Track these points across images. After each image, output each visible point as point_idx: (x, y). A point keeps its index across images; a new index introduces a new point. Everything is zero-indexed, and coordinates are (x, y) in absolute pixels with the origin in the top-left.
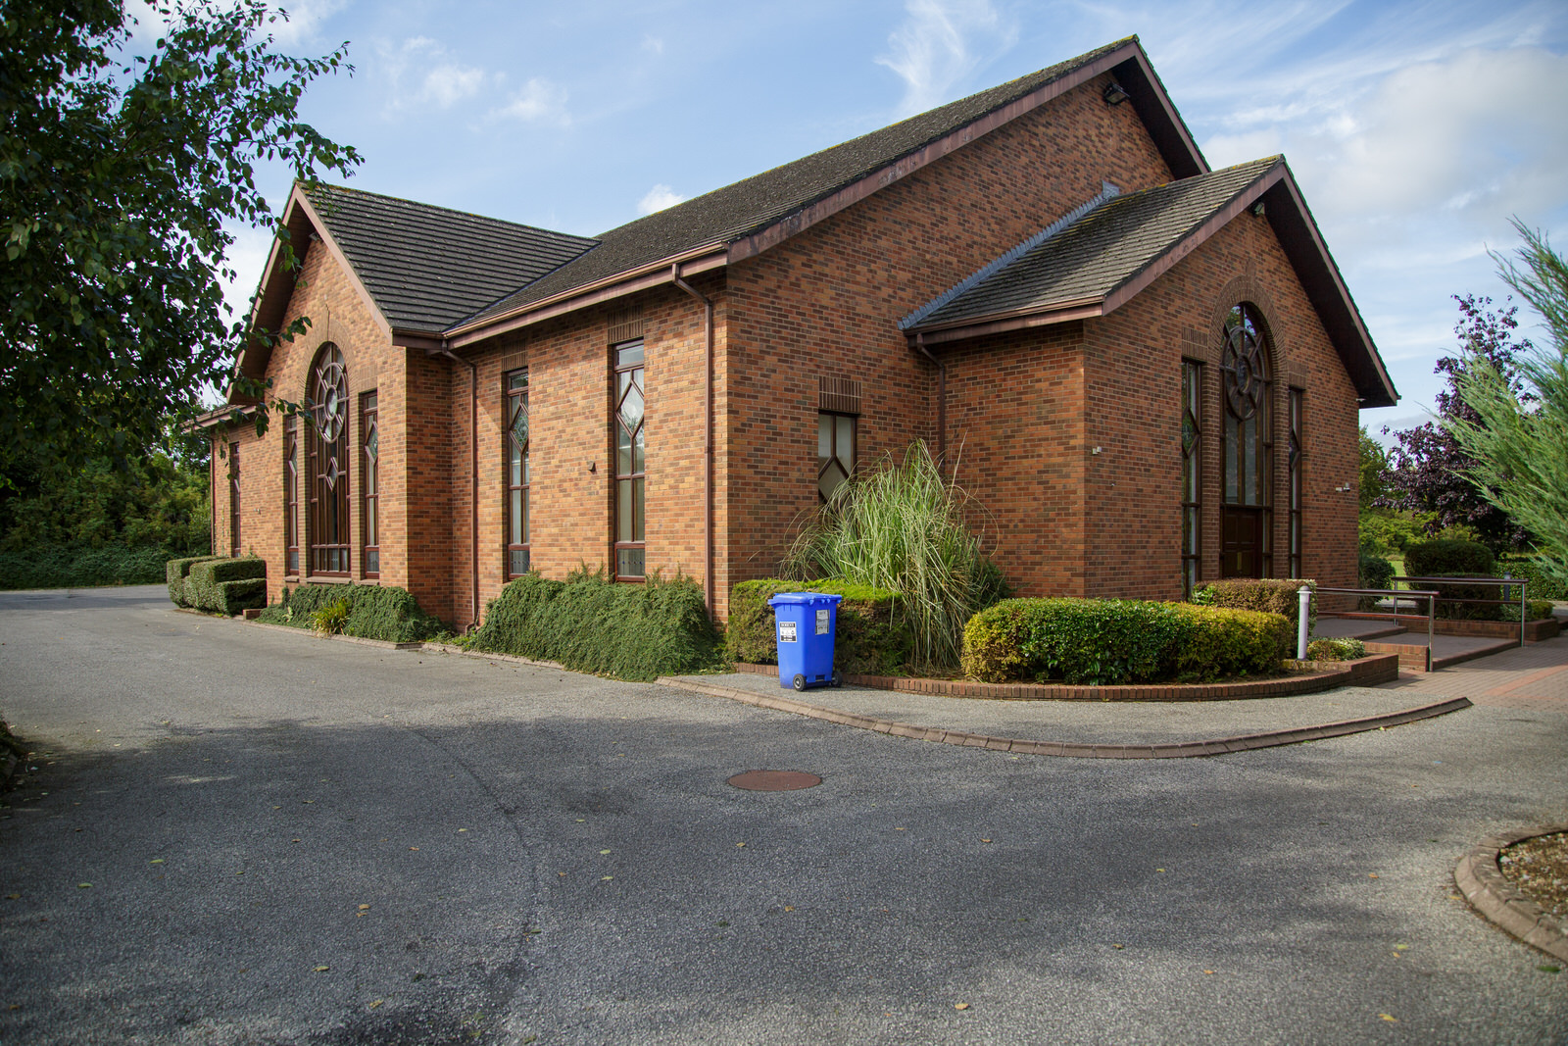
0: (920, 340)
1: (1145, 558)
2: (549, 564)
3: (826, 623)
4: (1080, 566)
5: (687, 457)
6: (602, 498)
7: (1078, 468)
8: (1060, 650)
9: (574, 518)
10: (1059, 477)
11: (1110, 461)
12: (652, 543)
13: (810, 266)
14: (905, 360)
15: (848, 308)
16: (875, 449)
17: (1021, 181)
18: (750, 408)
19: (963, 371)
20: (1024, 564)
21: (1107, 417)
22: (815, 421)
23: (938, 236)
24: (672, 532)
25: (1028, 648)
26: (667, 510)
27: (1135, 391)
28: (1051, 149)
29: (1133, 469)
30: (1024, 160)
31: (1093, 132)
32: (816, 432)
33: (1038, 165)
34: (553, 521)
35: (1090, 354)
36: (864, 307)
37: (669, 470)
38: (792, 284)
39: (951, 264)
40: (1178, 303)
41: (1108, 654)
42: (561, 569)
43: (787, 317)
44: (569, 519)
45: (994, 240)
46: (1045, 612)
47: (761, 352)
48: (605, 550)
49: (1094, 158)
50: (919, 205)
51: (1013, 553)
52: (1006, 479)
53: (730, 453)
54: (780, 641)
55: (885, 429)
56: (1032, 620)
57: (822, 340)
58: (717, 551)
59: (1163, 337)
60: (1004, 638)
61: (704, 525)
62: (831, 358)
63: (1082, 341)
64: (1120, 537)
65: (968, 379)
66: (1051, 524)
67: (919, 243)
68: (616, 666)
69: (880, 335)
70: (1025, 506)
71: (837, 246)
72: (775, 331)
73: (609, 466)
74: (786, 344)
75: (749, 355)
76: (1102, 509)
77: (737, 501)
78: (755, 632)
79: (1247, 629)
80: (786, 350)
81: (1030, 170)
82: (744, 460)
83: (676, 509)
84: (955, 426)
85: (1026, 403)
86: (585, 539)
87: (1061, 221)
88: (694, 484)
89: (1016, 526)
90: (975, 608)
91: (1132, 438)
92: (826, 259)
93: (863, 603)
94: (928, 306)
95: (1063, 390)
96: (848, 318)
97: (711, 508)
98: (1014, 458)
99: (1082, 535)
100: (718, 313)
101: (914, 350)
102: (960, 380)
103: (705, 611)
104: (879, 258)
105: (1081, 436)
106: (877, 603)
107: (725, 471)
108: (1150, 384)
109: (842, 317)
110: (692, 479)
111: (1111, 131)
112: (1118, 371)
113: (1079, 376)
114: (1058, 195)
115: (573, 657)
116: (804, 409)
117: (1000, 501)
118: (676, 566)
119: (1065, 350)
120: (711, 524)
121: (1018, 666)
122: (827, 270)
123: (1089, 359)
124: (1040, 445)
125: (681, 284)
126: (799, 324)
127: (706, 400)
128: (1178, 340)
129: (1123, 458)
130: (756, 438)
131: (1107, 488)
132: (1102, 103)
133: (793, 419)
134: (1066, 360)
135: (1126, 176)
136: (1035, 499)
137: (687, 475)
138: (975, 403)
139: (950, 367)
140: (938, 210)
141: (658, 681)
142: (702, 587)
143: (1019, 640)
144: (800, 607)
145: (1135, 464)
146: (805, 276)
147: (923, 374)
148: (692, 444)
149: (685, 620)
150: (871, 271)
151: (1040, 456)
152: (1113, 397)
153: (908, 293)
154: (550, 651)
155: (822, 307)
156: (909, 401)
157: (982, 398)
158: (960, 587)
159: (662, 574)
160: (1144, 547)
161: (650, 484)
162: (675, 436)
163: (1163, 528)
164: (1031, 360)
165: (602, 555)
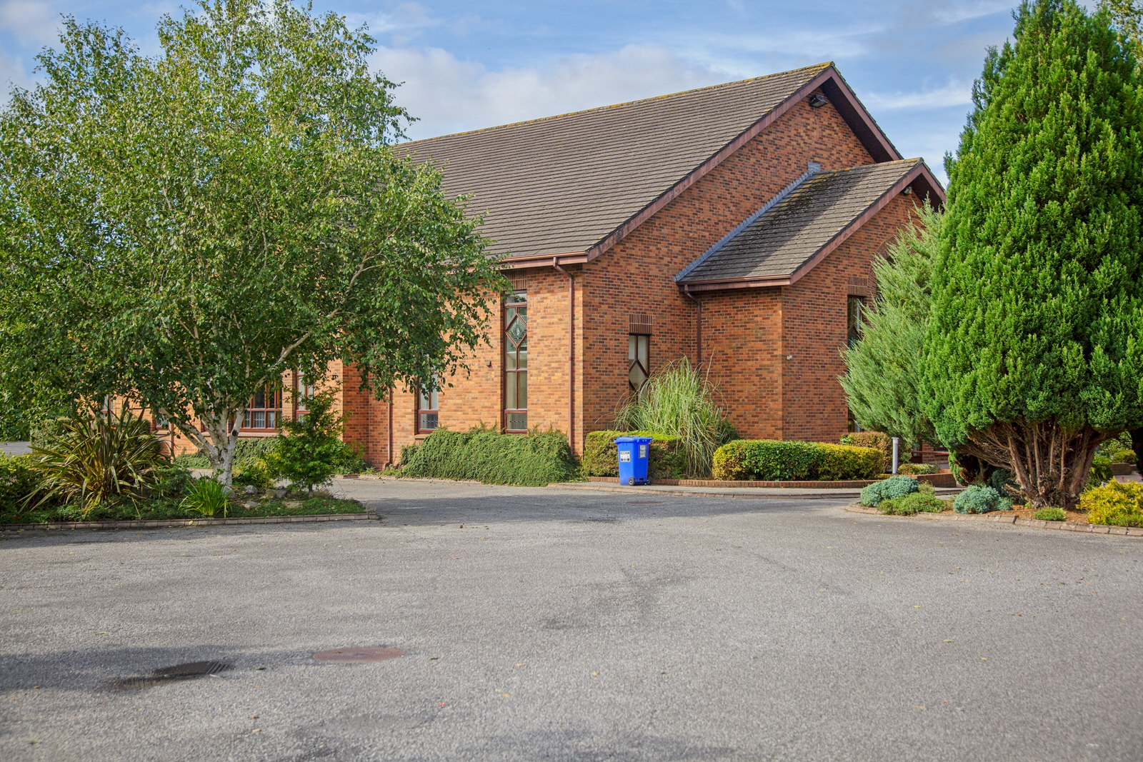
0: (686, 289)
1: (822, 419)
2: (454, 422)
3: (644, 452)
4: (780, 424)
5: (557, 362)
6: (496, 382)
7: (778, 368)
8: (760, 464)
9: (475, 394)
10: (768, 372)
11: (799, 363)
12: (531, 410)
13: (625, 251)
14: (677, 300)
15: (645, 272)
16: (660, 354)
17: (750, 175)
18: (594, 335)
19: (712, 306)
20: (748, 423)
21: (796, 338)
22: (628, 340)
23: (697, 221)
24: (546, 404)
25: (745, 463)
26: (543, 391)
27: (814, 320)
28: (771, 149)
29: (814, 367)
30: (753, 160)
31: (801, 130)
32: (628, 347)
33: (762, 162)
34: (458, 395)
35: (785, 302)
36: (654, 271)
37: (545, 368)
38: (615, 263)
39: (705, 237)
40: (845, 262)
41: (783, 466)
42: (463, 426)
43: (612, 282)
44: (470, 394)
45: (732, 217)
46: (753, 446)
47: (600, 303)
48: (498, 414)
49: (802, 148)
50: (685, 203)
51: (742, 416)
52: (738, 373)
53: (584, 361)
54: (620, 462)
55: (666, 342)
56: (746, 449)
57: (631, 293)
58: (576, 415)
59: (834, 285)
60: (733, 458)
61: (568, 400)
62: (636, 303)
63: (780, 297)
64: (806, 407)
65: (715, 312)
66: (764, 400)
67: (686, 228)
68: (519, 479)
69: (663, 286)
70: (748, 389)
71: (639, 237)
72: (606, 291)
73: (501, 363)
74: (612, 298)
75: (593, 306)
76: (793, 391)
77: (588, 387)
78: (601, 459)
79: (856, 455)
80: (611, 301)
81: (757, 166)
82: (591, 365)
83: (550, 391)
84: (707, 340)
85: (749, 329)
86: (483, 407)
87: (777, 196)
88: (562, 376)
89: (743, 400)
90: (719, 445)
91: (812, 348)
92: (633, 246)
93: (662, 442)
94: (691, 265)
95: (770, 323)
96: (645, 279)
97: (573, 391)
98: (742, 360)
99: (781, 406)
100: (577, 283)
101: (683, 293)
102: (711, 312)
103: (569, 449)
104: (663, 240)
105: (780, 349)
106: (670, 442)
107: (581, 371)
108: (824, 315)
109: (642, 278)
110: (560, 374)
111: (815, 126)
112: (803, 310)
113: (779, 315)
114: (776, 179)
115: (487, 476)
116: (622, 334)
117: (734, 385)
118: (549, 424)
119: (771, 299)
120: (573, 400)
121: (741, 472)
122: (633, 252)
123: (785, 305)
124: (757, 354)
125: (558, 268)
126: (619, 285)
127: (570, 331)
128: (846, 286)
129: (807, 360)
130: (597, 352)
131: (797, 379)
132: (808, 108)
133: (616, 340)
134: (772, 305)
135: (826, 154)
136: (754, 385)
137: (557, 372)
138: (719, 327)
139: (704, 303)
140: (697, 205)
141: (549, 486)
142: (566, 435)
143: (741, 459)
144: (632, 444)
145: (814, 363)
146: (622, 257)
147: (687, 307)
148: (560, 355)
149: (560, 454)
150: (658, 249)
151: (757, 360)
152: (801, 325)
153: (679, 260)
154: (469, 474)
155: (631, 274)
156: (679, 324)
157: (723, 324)
158: (711, 434)
159: (539, 428)
160: (822, 413)
161: (531, 376)
162: (549, 349)
163: (835, 401)
164: (752, 303)
165: (496, 417)
